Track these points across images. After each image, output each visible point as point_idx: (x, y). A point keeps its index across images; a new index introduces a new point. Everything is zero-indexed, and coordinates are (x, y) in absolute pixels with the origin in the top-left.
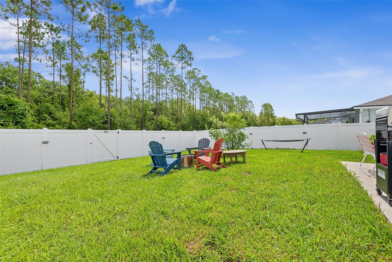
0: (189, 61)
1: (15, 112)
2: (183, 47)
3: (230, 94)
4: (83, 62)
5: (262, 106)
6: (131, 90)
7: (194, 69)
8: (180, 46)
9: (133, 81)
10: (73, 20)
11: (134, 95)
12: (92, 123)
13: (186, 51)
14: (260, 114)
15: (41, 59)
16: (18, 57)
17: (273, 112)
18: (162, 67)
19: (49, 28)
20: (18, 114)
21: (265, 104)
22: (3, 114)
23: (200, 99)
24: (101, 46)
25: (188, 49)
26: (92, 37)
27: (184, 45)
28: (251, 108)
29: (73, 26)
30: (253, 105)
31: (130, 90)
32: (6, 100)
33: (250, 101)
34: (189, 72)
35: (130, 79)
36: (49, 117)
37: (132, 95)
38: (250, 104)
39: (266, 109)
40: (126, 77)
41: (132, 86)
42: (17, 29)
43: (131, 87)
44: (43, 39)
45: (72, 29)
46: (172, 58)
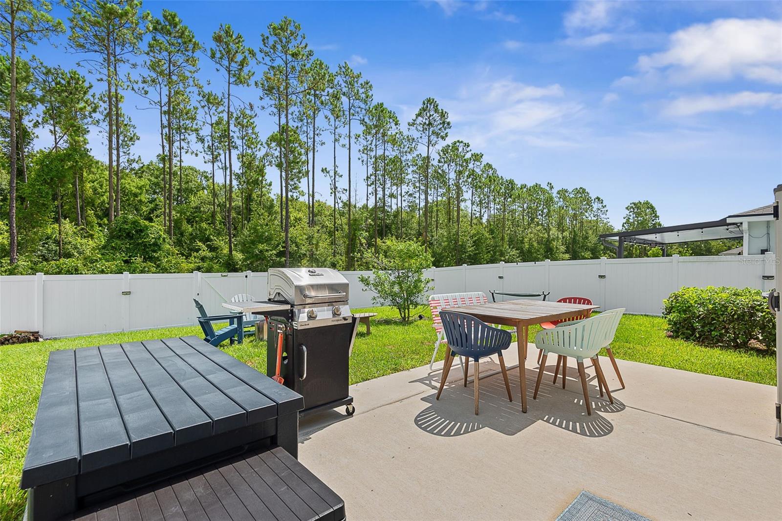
0: (443, 128)
1: (145, 242)
2: (429, 104)
3: (544, 186)
4: (258, 151)
5: (627, 208)
6: (335, 194)
7: (455, 144)
8: (424, 103)
9: (337, 177)
10: (229, 83)
11: (339, 201)
12: (259, 256)
13: (436, 111)
14: (623, 226)
15: (197, 151)
16: (162, 153)
17: (658, 221)
18: (389, 146)
19: (205, 99)
20: (149, 244)
21: (634, 204)
22: (130, 244)
23: (472, 201)
24: (281, 122)
25: (440, 108)
26: (266, 107)
27: (433, 100)
28: (600, 213)
29: (229, 95)
30: (604, 207)
31: (333, 195)
32: (134, 224)
33: (598, 198)
34: (445, 151)
35: (332, 173)
36: (204, 246)
37: (336, 201)
38: (596, 206)
39: (638, 214)
40: (326, 171)
41: (336, 185)
42: (160, 108)
43: (336, 188)
44: (197, 118)
45: (229, 99)
46: (409, 127)
